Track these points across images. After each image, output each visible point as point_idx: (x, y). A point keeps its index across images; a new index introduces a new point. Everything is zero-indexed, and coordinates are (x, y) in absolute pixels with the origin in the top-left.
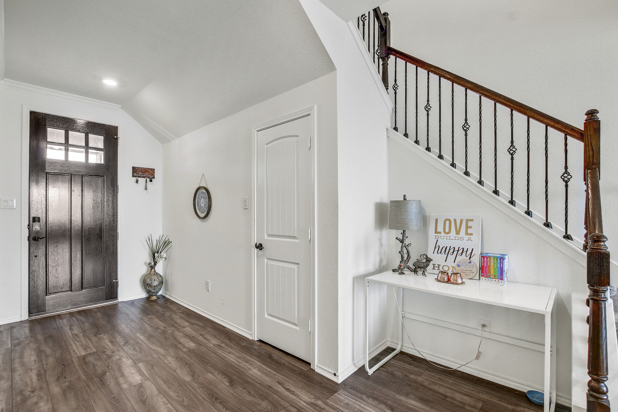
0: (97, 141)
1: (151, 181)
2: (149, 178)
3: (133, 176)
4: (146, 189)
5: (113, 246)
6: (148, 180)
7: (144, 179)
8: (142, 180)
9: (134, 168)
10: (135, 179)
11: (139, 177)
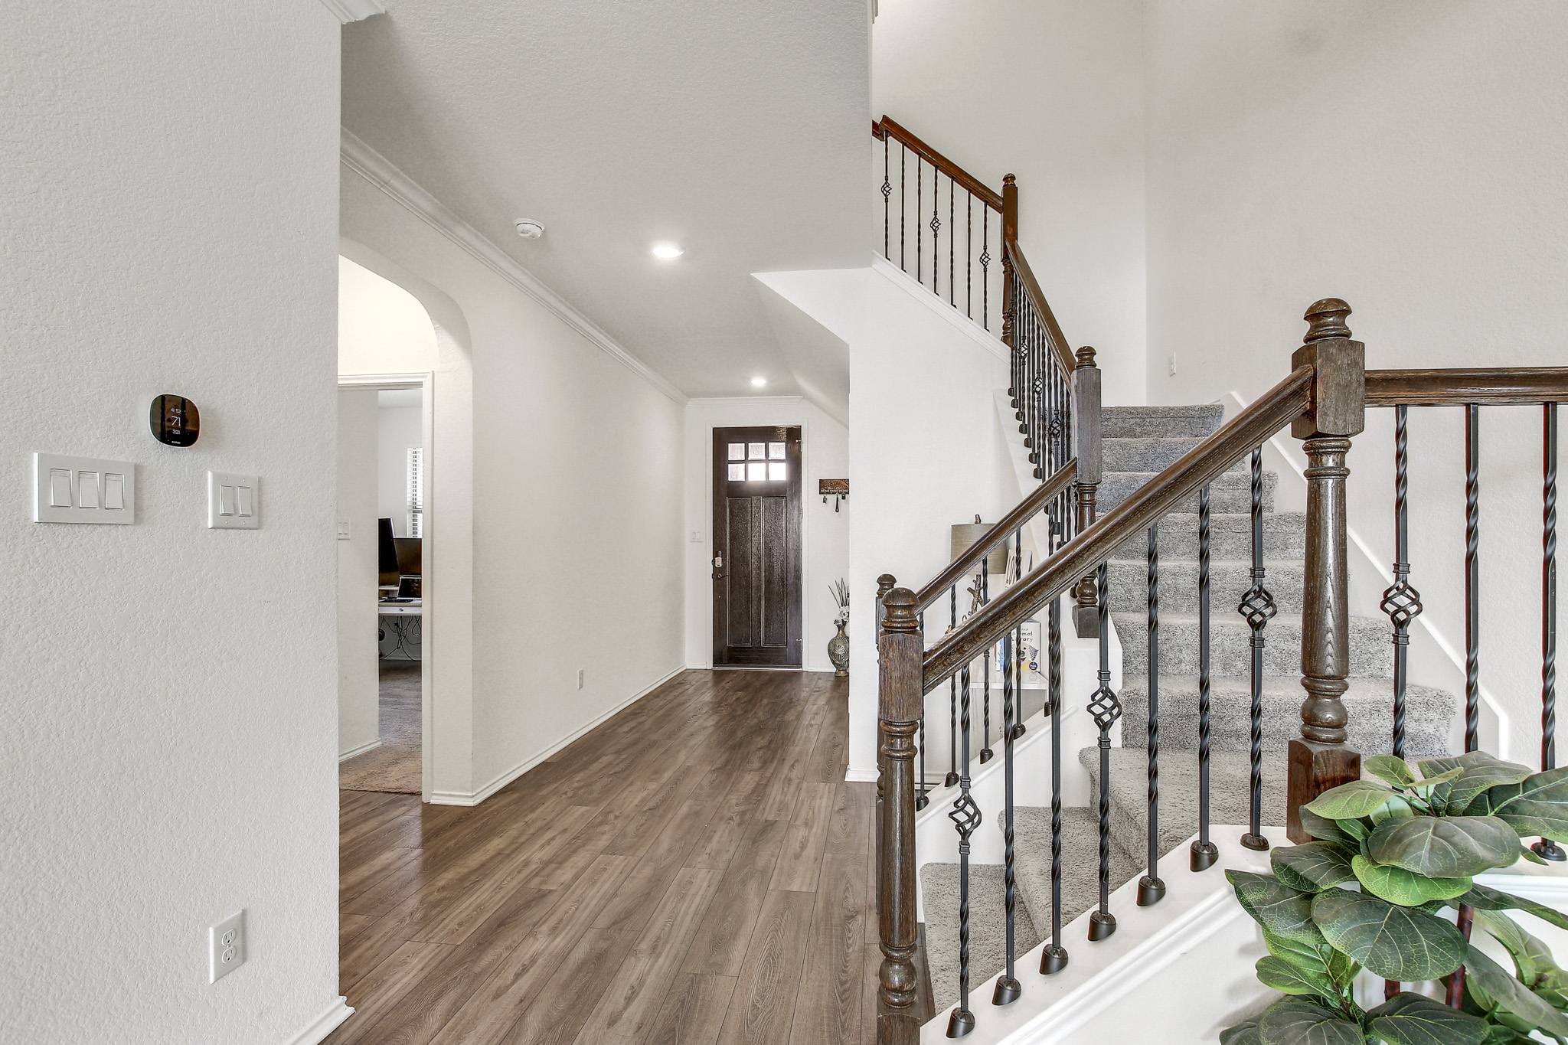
0: (778, 450)
1: (844, 498)
2: (840, 493)
3: (820, 493)
4: (837, 510)
5: (797, 591)
6: (840, 496)
7: (835, 496)
8: (832, 498)
9: (821, 481)
10: (822, 496)
11: (827, 493)
